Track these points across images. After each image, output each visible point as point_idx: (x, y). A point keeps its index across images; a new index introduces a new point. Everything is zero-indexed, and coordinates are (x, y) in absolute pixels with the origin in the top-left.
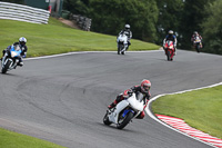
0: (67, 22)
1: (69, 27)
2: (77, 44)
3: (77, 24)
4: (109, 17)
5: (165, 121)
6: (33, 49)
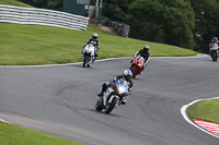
0: (105, 29)
1: (107, 33)
3: (116, 30)
4: (148, 24)
6: (73, 54)
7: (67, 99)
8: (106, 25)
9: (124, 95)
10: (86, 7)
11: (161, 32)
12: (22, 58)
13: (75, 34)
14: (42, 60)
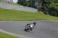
6: (33, 19)
10: (37, 7)
11: (56, 14)
12: (20, 19)
13: (34, 13)
14: (25, 20)
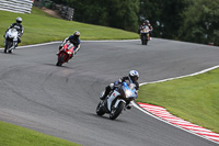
0: (50, 12)
1: (52, 16)
2: (60, 34)
3: (60, 13)
5: (148, 109)
7: (12, 83)
8: (51, 8)
9: (131, 99)
11: (105, 15)
